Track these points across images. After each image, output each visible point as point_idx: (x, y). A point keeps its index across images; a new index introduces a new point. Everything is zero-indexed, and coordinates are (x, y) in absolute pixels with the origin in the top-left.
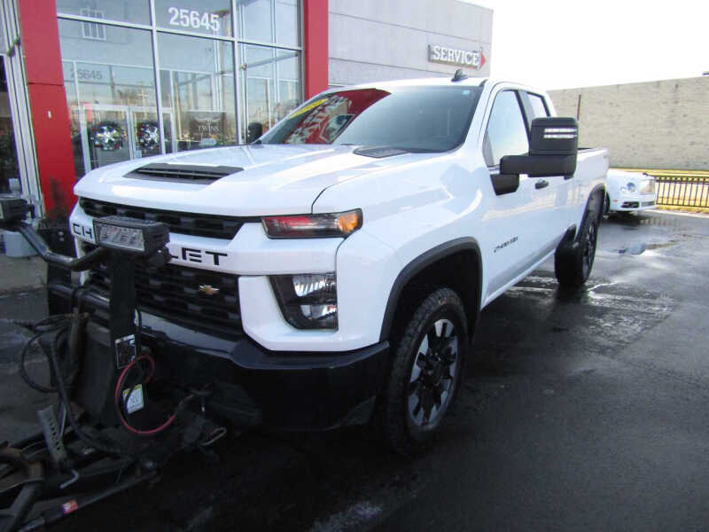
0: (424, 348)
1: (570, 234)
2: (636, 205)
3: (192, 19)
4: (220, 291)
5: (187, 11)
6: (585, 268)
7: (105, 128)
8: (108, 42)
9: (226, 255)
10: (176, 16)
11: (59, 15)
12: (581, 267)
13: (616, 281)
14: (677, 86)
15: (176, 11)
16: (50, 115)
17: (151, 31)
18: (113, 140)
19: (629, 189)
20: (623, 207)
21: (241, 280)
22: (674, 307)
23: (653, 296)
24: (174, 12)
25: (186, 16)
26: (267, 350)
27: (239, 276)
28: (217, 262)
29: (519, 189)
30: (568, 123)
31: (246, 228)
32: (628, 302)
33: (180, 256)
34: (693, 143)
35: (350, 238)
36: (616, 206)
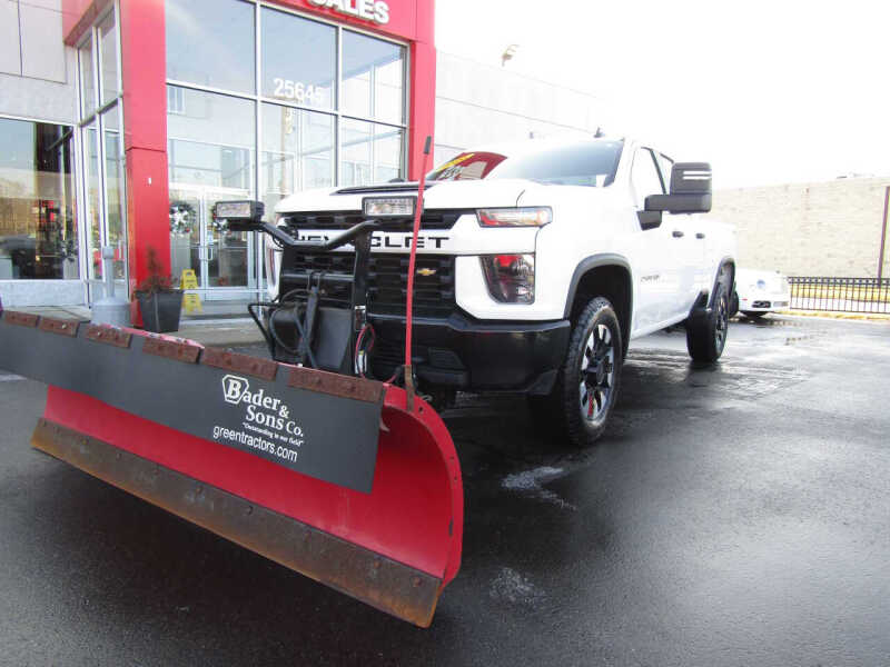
0: (591, 343)
1: (703, 298)
2: (768, 304)
3: (297, 90)
4: (437, 273)
5: (291, 82)
6: (718, 343)
7: (176, 209)
8: (185, 116)
9: (447, 239)
10: (281, 87)
11: (169, 81)
12: (715, 341)
13: (748, 359)
14: (808, 190)
15: (282, 81)
16: (150, 182)
17: (255, 101)
18: (184, 222)
19: (760, 287)
20: (754, 306)
21: (458, 260)
22: (811, 376)
23: (791, 369)
24: (279, 83)
25: (291, 88)
26: (475, 318)
27: (456, 256)
28: (438, 245)
29: (661, 226)
30: (704, 167)
31: (464, 218)
32: (763, 372)
33: (404, 244)
34: (829, 256)
35: (544, 228)
36: (746, 305)
